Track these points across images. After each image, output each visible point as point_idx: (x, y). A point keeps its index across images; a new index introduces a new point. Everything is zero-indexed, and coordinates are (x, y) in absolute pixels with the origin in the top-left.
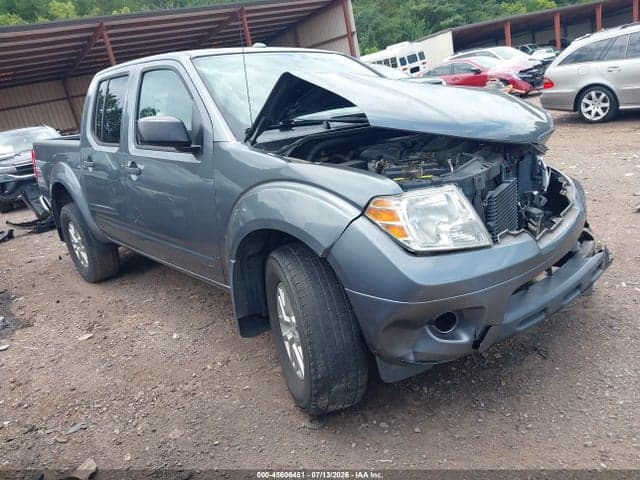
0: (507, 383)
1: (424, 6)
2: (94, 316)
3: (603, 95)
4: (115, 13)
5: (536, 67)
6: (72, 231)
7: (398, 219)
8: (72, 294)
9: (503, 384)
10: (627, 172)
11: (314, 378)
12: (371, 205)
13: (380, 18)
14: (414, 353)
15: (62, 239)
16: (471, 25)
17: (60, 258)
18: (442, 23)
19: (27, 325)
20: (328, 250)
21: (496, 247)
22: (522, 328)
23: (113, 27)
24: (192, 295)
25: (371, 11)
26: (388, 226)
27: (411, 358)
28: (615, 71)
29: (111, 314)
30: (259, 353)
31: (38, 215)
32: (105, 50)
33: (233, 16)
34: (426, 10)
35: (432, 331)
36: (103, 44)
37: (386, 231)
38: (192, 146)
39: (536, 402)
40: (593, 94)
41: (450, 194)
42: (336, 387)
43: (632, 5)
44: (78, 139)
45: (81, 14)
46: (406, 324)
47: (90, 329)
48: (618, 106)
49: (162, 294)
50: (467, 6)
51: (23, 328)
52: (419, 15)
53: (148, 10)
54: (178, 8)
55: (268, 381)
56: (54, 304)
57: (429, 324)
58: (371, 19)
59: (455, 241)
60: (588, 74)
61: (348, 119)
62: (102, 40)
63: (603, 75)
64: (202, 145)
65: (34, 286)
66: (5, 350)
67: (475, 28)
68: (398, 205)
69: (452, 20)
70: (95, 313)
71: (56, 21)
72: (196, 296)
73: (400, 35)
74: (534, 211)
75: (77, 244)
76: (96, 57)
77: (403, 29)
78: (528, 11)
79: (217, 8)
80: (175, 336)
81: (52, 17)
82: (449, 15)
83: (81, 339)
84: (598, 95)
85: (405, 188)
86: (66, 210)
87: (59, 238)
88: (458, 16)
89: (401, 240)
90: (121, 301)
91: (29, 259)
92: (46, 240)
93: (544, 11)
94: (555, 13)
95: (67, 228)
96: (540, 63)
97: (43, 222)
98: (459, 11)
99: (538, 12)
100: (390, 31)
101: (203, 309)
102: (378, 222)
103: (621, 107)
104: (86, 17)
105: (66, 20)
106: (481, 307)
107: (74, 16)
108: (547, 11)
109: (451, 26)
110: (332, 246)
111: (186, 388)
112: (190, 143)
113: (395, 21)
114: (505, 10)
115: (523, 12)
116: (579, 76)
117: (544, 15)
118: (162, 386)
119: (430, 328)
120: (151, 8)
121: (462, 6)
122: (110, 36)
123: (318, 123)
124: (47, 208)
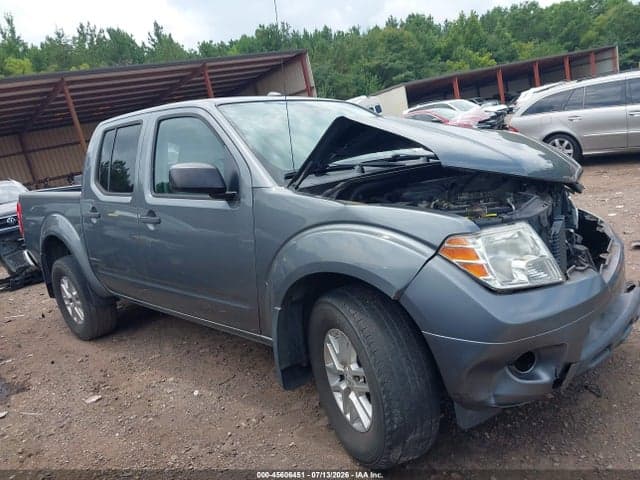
0: (569, 423)
1: (376, 63)
2: (98, 377)
3: (566, 142)
4: (73, 69)
5: (493, 118)
6: (65, 286)
7: (477, 258)
8: (66, 353)
9: (566, 425)
10: (610, 212)
11: (389, 429)
12: (446, 245)
13: (334, 74)
14: (495, 396)
15: (52, 295)
16: (421, 81)
17: (43, 316)
18: (394, 78)
19: (23, 389)
20: (401, 292)
21: (568, 283)
22: (593, 365)
23: (73, 82)
24: (201, 348)
25: (327, 67)
26: (465, 265)
27: (492, 401)
28: (576, 120)
29: (115, 373)
30: (294, 408)
31: (10, 271)
32: (66, 105)
33: (195, 71)
34: (378, 67)
35: (512, 371)
36: (64, 98)
37: (464, 270)
38: (228, 192)
39: (606, 442)
40: (557, 141)
41: (522, 231)
42: (411, 437)
43: (563, 63)
44: (79, 190)
45: (38, 70)
46: (489, 367)
47: (96, 391)
48: (581, 151)
49: (167, 348)
50: (415, 64)
51: (18, 392)
52: (372, 71)
53: (107, 67)
54: (137, 64)
55: (314, 437)
56: (48, 365)
57: (509, 364)
58: (326, 75)
59: (530, 278)
60: (551, 123)
61: (377, 163)
62: (62, 95)
63: (565, 124)
64: (238, 190)
65: (20, 346)
66: (3, 417)
67: (425, 83)
68: (474, 243)
69: (403, 75)
70: (97, 373)
71: (12, 76)
72: (207, 350)
73: (354, 90)
74: (579, 247)
75: (71, 300)
76: (54, 112)
77: (357, 84)
78: (471, 68)
79: (174, 65)
80: (196, 393)
81: (8, 73)
82: (399, 72)
83: (88, 401)
84: (562, 143)
85: (482, 226)
86: (60, 264)
87: (47, 294)
88: (408, 73)
89: (481, 278)
90: (124, 358)
91: (7, 318)
92: (22, 297)
93: (485, 68)
94: (497, 69)
95: (59, 282)
96: (493, 114)
97: (17, 279)
98: (409, 68)
99: (480, 69)
100: (345, 86)
101: (218, 363)
102: (454, 261)
103: (584, 153)
104: (42, 72)
105: (22, 76)
106: (562, 345)
107: (30, 72)
108: (489, 68)
109: (404, 81)
110: (406, 287)
111: (224, 448)
112: (224, 190)
113: (350, 77)
114: (450, 67)
115: (467, 70)
116: (542, 126)
117: (486, 72)
118: (196, 448)
119: (510, 369)
120: (110, 64)
121: (411, 63)
122: (71, 90)
123: (350, 167)
124: (31, 263)
